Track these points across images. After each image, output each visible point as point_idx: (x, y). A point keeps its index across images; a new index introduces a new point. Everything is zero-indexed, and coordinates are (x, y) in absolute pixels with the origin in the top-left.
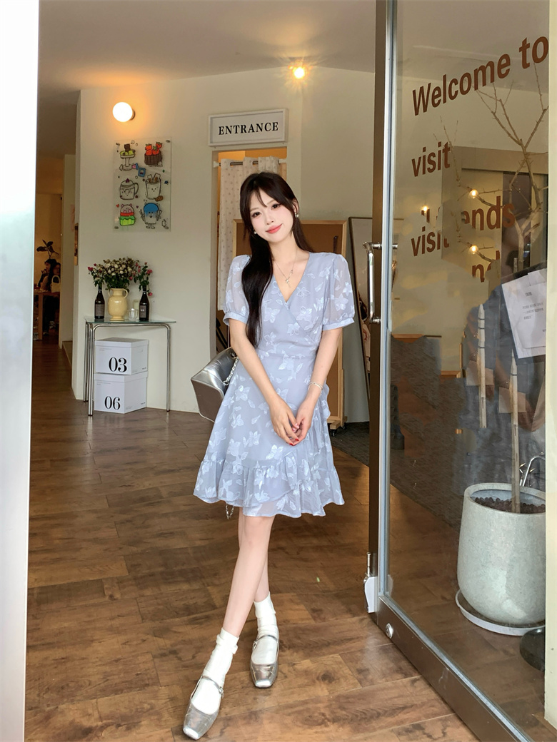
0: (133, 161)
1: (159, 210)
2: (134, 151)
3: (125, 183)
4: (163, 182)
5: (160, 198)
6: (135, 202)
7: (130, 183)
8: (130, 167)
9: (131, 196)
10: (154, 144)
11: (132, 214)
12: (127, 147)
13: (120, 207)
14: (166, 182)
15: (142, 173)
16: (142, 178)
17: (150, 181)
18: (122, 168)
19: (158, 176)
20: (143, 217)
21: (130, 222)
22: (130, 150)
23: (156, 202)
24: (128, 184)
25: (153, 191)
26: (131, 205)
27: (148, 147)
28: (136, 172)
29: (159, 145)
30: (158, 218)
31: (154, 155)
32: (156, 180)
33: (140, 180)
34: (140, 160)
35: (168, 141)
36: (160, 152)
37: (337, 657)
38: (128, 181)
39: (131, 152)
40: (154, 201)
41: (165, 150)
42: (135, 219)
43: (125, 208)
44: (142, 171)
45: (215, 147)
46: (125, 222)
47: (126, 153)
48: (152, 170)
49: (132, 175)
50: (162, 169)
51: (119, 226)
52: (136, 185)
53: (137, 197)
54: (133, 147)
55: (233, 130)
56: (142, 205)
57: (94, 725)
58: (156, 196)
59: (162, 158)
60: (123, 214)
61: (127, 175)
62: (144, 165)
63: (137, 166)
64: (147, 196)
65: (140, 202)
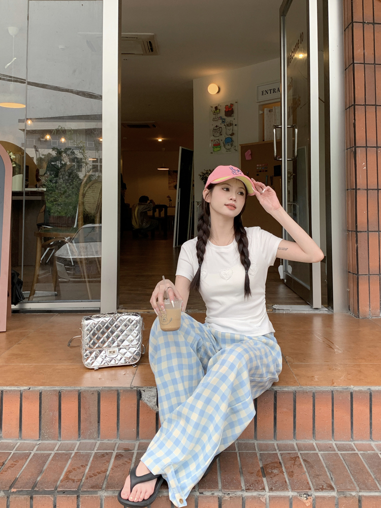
0: (219, 115)
1: (232, 141)
2: (220, 110)
3: (215, 128)
4: (234, 125)
5: (233, 134)
6: (220, 138)
7: (218, 127)
8: (218, 119)
9: (218, 134)
10: (229, 105)
11: (219, 144)
12: (216, 108)
13: (213, 141)
14: (236, 125)
15: (223, 122)
16: (223, 124)
17: (228, 125)
18: (214, 120)
19: (231, 122)
20: (224, 146)
21: (218, 149)
23: (230, 137)
25: (229, 131)
26: (218, 140)
27: (226, 107)
28: (220, 121)
29: (232, 105)
30: (232, 145)
31: (230, 111)
32: (231, 124)
33: (222, 126)
34: (222, 114)
35: (236, 102)
36: (232, 109)
38: (217, 126)
39: (218, 111)
41: (235, 107)
42: (221, 147)
43: (215, 142)
44: (224, 120)
45: (260, 102)
46: (216, 149)
47: (216, 111)
48: (228, 119)
49: (219, 123)
50: (233, 118)
51: (212, 152)
52: (221, 129)
53: (221, 135)
54: (219, 108)
55: (269, 92)
56: (224, 139)
58: (231, 133)
59: (233, 112)
60: (214, 145)
61: (216, 123)
62: (225, 117)
63: (221, 118)
64: (226, 134)
65: (223, 138)
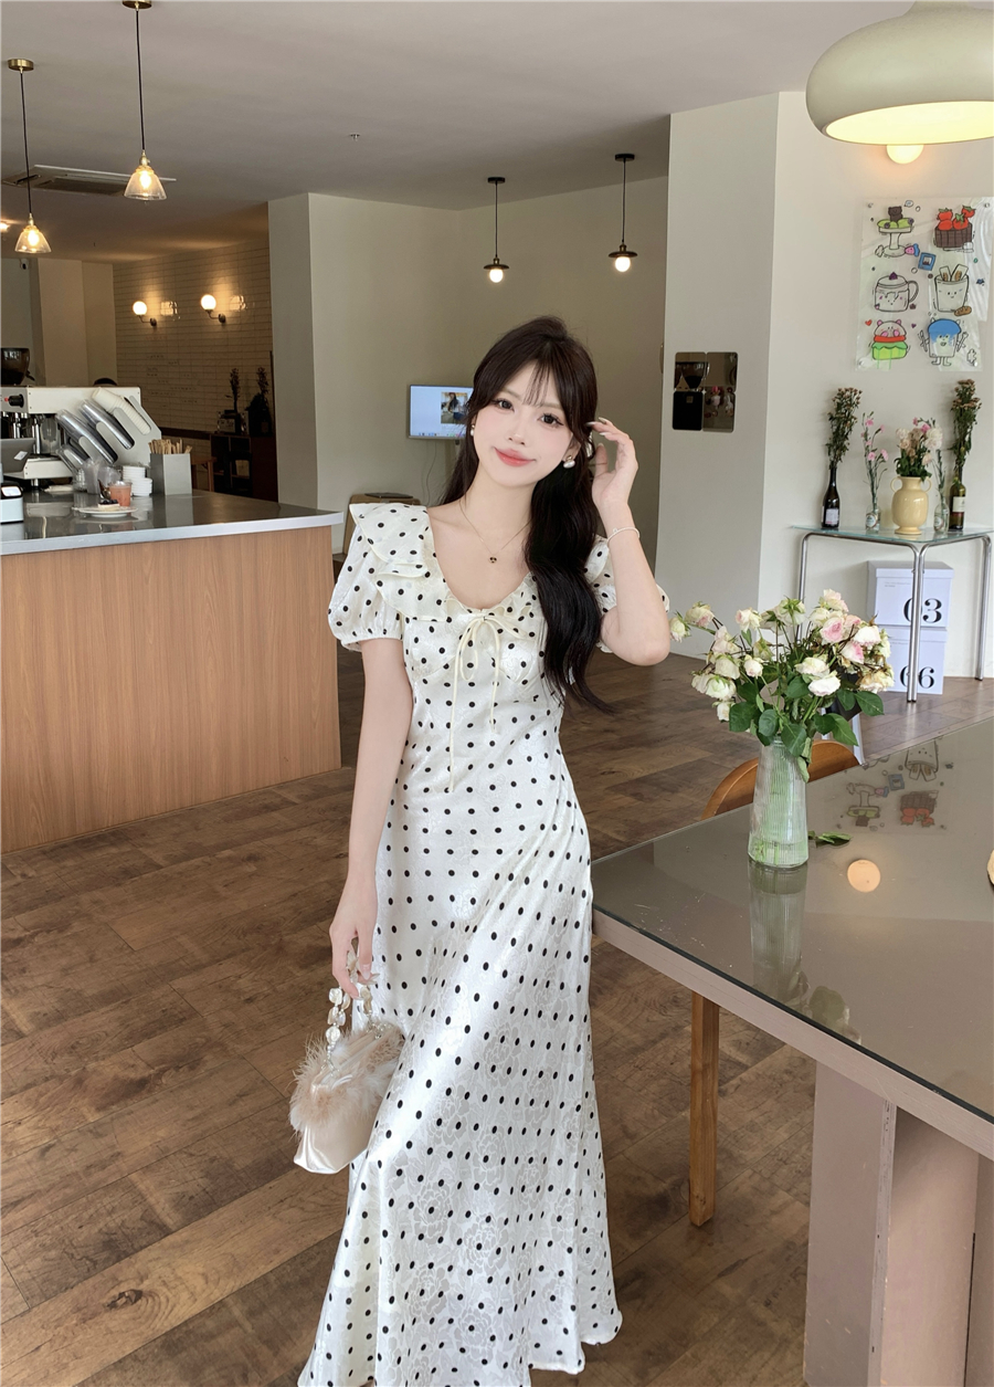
0: (905, 239)
1: (961, 332)
2: (911, 221)
3: (884, 281)
4: (973, 281)
5: (964, 311)
6: (908, 317)
7: (899, 280)
8: (901, 251)
9: (899, 304)
10: (954, 211)
11: (900, 337)
12: (895, 213)
13: (874, 325)
14: (979, 282)
15: (927, 264)
16: (925, 273)
17: (945, 279)
18: (881, 253)
19: (961, 269)
20: (924, 344)
21: (895, 353)
22: (901, 217)
23: (955, 318)
24: (895, 282)
25: (949, 298)
26: (898, 322)
27: (944, 214)
28: (910, 261)
29: (966, 213)
30: (958, 345)
31: (954, 231)
32: (956, 277)
33: (920, 276)
34: (922, 236)
36: (969, 225)
38: (893, 276)
39: (902, 222)
40: (952, 317)
42: (906, 348)
43: (883, 328)
44: (927, 259)
46: (883, 354)
47: (893, 224)
48: (947, 259)
49: (904, 266)
50: (969, 255)
52: (913, 287)
53: (913, 307)
54: (907, 213)
56: (923, 323)
58: (957, 305)
59: (970, 236)
60: (877, 339)
61: (890, 266)
62: (931, 249)
63: (912, 249)
64: (935, 306)
65: (920, 317)
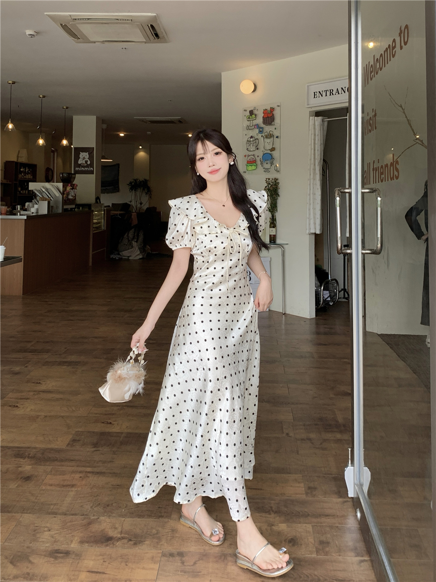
0: (255, 122)
1: (272, 158)
2: (256, 115)
3: (249, 139)
4: (275, 137)
5: (273, 149)
6: (257, 153)
7: (253, 139)
8: (253, 127)
9: (254, 148)
10: (269, 109)
11: (255, 161)
12: (251, 113)
13: (247, 157)
14: (277, 137)
16: (261, 135)
17: (267, 137)
18: (248, 128)
19: (272, 133)
20: (262, 164)
21: (254, 167)
22: (253, 114)
25: (268, 144)
26: (254, 155)
27: (265, 111)
28: (257, 131)
29: (272, 109)
30: (272, 164)
31: (269, 118)
32: (270, 136)
34: (259, 120)
35: (278, 106)
36: (273, 115)
37: (309, 527)
38: (252, 137)
39: (253, 116)
40: (269, 152)
41: (277, 113)
42: (257, 166)
43: (250, 157)
44: (261, 130)
45: (311, 107)
46: (250, 168)
47: (251, 117)
48: (268, 129)
49: (255, 133)
50: (274, 127)
51: (246, 170)
52: (257, 140)
53: (257, 149)
54: (255, 112)
55: (324, 94)
56: (261, 155)
57: (115, 536)
58: (271, 147)
59: (274, 119)
60: (249, 162)
61: (251, 133)
62: (262, 125)
63: (257, 126)
64: (264, 148)
65: (259, 154)
